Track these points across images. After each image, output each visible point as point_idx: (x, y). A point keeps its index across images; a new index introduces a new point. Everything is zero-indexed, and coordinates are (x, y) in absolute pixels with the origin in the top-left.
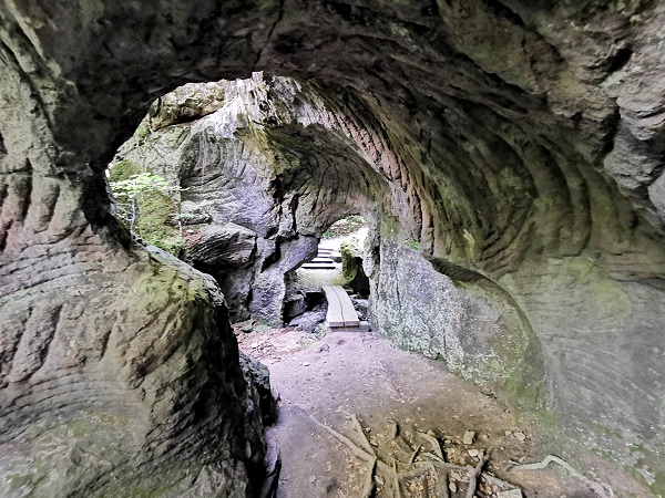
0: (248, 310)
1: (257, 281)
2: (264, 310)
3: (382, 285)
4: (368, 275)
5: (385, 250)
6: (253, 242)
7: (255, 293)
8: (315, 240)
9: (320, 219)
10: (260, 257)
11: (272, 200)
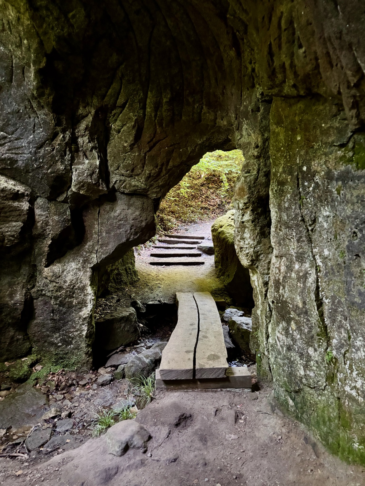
0: (27, 338)
1: (40, 283)
2: (56, 338)
3: (277, 284)
4: (245, 262)
5: (281, 193)
6: (25, 205)
7: (38, 304)
8: (148, 203)
9: (153, 159)
10: (42, 236)
11: (50, 118)
